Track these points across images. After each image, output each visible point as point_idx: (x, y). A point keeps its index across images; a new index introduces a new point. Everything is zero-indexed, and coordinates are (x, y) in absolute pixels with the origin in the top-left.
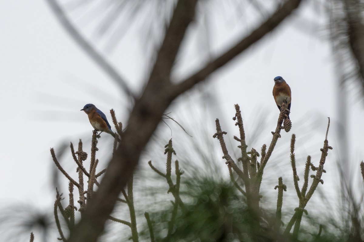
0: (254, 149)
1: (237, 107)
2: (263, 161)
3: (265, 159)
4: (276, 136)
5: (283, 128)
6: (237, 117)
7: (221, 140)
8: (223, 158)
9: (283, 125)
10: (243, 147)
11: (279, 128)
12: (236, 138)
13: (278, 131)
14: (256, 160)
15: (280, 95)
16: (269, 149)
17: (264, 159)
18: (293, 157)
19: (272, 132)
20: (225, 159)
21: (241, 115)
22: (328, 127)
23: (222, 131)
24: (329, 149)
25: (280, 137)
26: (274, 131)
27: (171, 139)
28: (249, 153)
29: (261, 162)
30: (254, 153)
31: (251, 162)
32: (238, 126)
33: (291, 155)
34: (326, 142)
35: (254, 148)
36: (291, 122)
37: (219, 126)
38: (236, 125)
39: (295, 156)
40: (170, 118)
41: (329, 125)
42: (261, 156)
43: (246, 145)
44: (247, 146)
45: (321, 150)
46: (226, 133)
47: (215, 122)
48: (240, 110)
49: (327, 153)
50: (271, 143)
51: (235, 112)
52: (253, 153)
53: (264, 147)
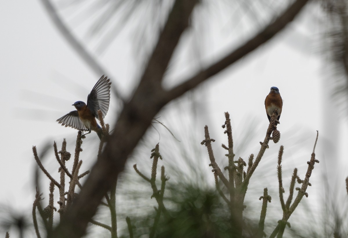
0: (241, 159)
1: (227, 115)
2: (250, 171)
3: (252, 169)
4: (264, 146)
5: (271, 139)
6: (226, 125)
7: (209, 147)
8: (210, 165)
9: (271, 136)
10: (231, 156)
11: (268, 138)
12: (224, 146)
13: (267, 141)
14: (243, 170)
16: (256, 159)
17: (251, 169)
18: (279, 169)
19: (260, 142)
20: (211, 167)
21: (230, 123)
22: (317, 140)
23: (210, 139)
24: (316, 163)
25: (268, 148)
26: (263, 142)
27: (159, 143)
28: (236, 162)
29: (248, 171)
30: (241, 163)
31: (237, 171)
32: (226, 134)
33: (278, 166)
34: (313, 155)
35: (241, 158)
36: (280, 133)
37: (208, 133)
38: (225, 133)
39: (282, 168)
40: (160, 123)
41: (317, 138)
42: (247, 166)
43: (234, 153)
44: (234, 155)
45: (308, 163)
46: (214, 141)
47: (204, 129)
48: (230, 118)
49: (314, 166)
50: (259, 154)
51: (225, 120)
52: (240, 163)
53: (252, 157)
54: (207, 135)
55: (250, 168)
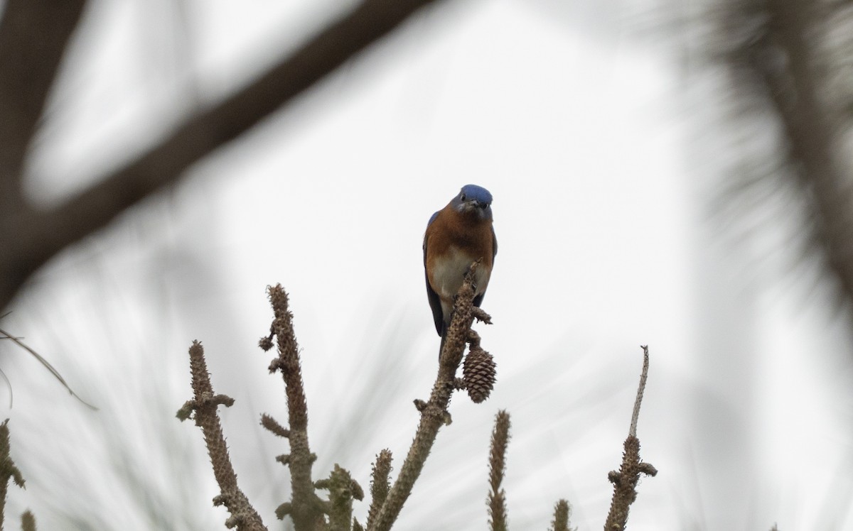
0: (343, 471)
1: (279, 299)
2: (378, 517)
3: (387, 509)
4: (431, 416)
5: (459, 385)
6: (275, 337)
7: (211, 428)
8: (217, 502)
9: (459, 373)
10: (300, 460)
11: (447, 385)
12: (269, 423)
13: (441, 398)
14: (350, 515)
15: (451, 257)
16: (404, 469)
17: (383, 511)
18: (497, 506)
19: (416, 402)
20: (223, 509)
21: (292, 330)
22: (643, 384)
23: (215, 395)
24: (642, 475)
25: (450, 422)
26: (426, 398)
27: (7, 421)
28: (322, 485)
29: (370, 521)
30: (344, 487)
31: (328, 521)
32: (279, 374)
33: (490, 495)
34: (632, 445)
35: (342, 466)
36: (494, 360)
37: (205, 371)
38: (273, 369)
39: (505, 502)
40: (9, 337)
41: (644, 377)
42: (368, 498)
43: (312, 451)
44: (313, 458)
45: (613, 478)
46: (229, 402)
47: (189, 356)
48: (289, 309)
49: (636, 489)
50: (413, 447)
52: (339, 487)
53: (384, 462)
54: (200, 380)
55: (379, 507)
